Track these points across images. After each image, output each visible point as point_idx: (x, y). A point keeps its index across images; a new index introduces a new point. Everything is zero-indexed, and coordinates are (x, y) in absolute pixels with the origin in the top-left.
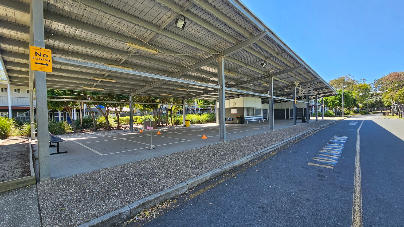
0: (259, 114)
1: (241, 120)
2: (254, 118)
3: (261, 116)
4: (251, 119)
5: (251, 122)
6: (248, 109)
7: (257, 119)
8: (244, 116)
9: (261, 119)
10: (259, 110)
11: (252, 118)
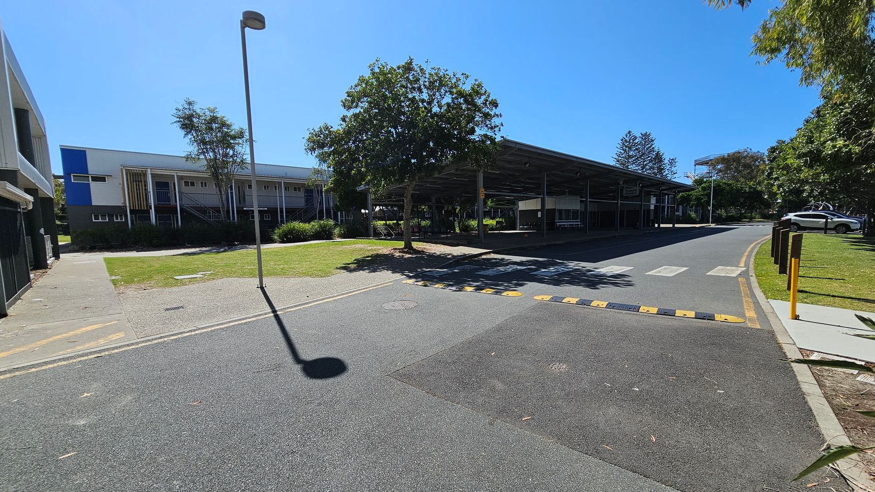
0: (575, 218)
1: (552, 226)
2: (568, 223)
3: (579, 220)
4: (565, 225)
5: (564, 229)
6: (560, 211)
7: (573, 225)
8: (556, 221)
9: (578, 225)
10: (575, 212)
11: (566, 223)
